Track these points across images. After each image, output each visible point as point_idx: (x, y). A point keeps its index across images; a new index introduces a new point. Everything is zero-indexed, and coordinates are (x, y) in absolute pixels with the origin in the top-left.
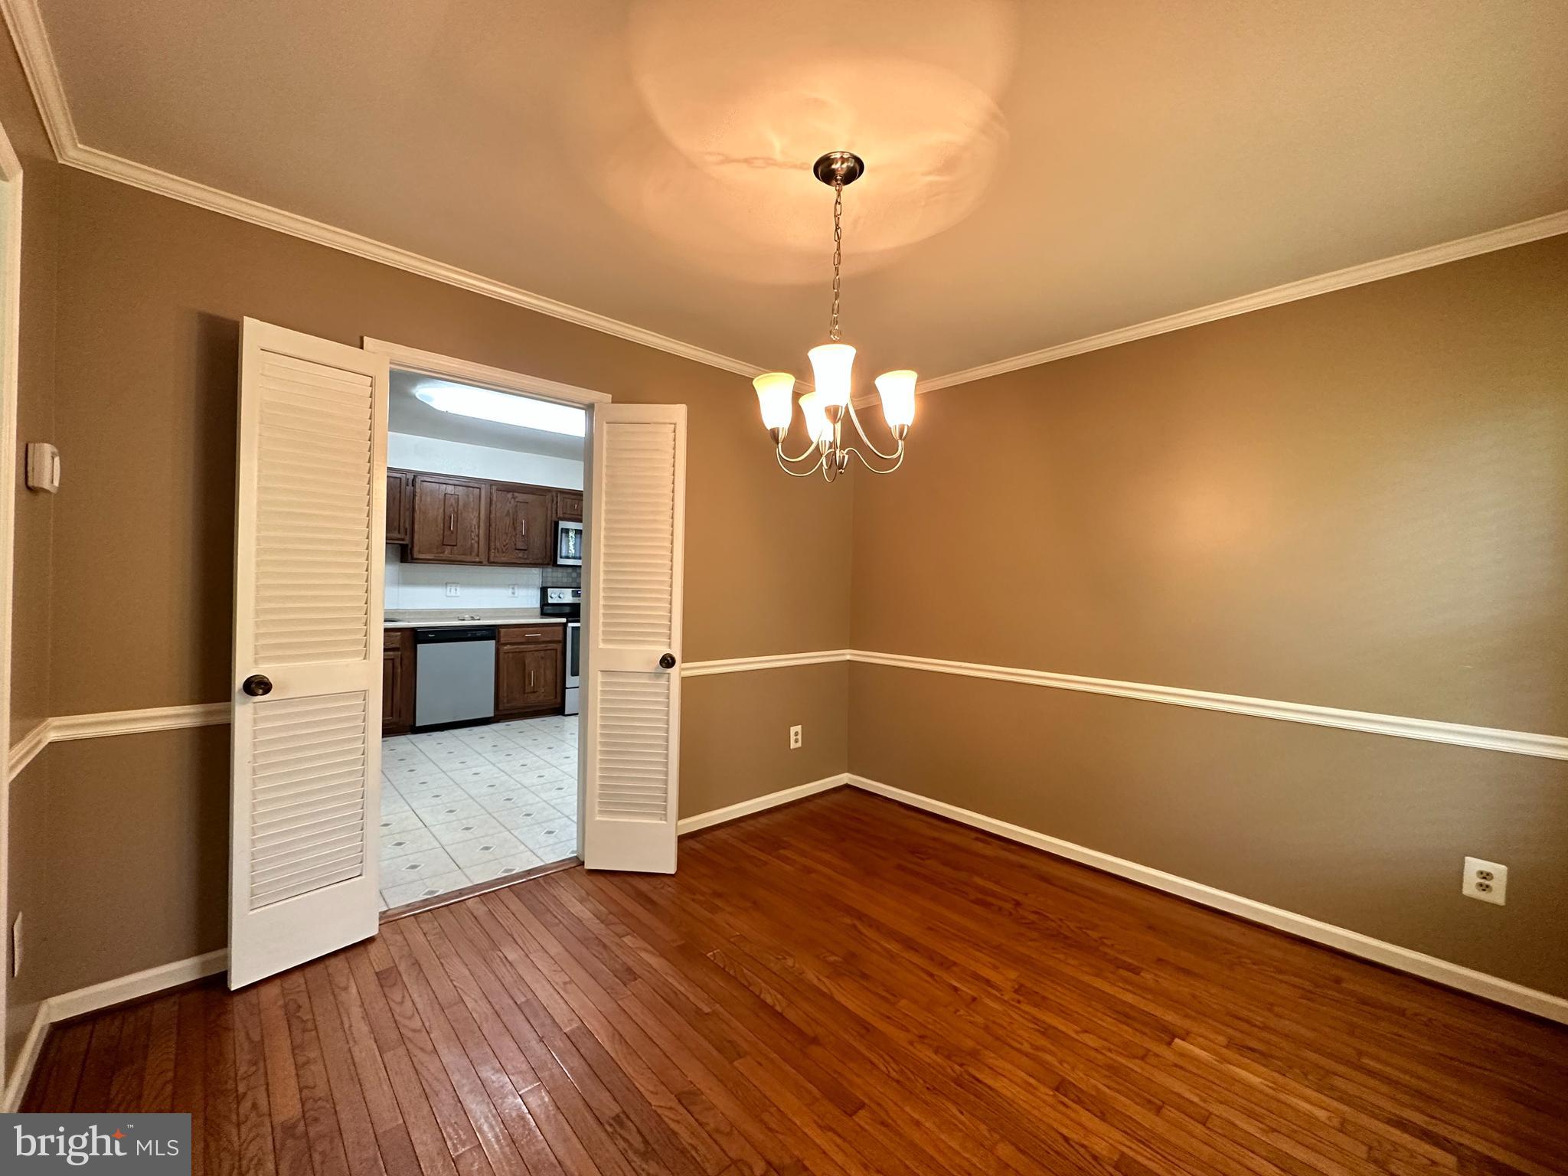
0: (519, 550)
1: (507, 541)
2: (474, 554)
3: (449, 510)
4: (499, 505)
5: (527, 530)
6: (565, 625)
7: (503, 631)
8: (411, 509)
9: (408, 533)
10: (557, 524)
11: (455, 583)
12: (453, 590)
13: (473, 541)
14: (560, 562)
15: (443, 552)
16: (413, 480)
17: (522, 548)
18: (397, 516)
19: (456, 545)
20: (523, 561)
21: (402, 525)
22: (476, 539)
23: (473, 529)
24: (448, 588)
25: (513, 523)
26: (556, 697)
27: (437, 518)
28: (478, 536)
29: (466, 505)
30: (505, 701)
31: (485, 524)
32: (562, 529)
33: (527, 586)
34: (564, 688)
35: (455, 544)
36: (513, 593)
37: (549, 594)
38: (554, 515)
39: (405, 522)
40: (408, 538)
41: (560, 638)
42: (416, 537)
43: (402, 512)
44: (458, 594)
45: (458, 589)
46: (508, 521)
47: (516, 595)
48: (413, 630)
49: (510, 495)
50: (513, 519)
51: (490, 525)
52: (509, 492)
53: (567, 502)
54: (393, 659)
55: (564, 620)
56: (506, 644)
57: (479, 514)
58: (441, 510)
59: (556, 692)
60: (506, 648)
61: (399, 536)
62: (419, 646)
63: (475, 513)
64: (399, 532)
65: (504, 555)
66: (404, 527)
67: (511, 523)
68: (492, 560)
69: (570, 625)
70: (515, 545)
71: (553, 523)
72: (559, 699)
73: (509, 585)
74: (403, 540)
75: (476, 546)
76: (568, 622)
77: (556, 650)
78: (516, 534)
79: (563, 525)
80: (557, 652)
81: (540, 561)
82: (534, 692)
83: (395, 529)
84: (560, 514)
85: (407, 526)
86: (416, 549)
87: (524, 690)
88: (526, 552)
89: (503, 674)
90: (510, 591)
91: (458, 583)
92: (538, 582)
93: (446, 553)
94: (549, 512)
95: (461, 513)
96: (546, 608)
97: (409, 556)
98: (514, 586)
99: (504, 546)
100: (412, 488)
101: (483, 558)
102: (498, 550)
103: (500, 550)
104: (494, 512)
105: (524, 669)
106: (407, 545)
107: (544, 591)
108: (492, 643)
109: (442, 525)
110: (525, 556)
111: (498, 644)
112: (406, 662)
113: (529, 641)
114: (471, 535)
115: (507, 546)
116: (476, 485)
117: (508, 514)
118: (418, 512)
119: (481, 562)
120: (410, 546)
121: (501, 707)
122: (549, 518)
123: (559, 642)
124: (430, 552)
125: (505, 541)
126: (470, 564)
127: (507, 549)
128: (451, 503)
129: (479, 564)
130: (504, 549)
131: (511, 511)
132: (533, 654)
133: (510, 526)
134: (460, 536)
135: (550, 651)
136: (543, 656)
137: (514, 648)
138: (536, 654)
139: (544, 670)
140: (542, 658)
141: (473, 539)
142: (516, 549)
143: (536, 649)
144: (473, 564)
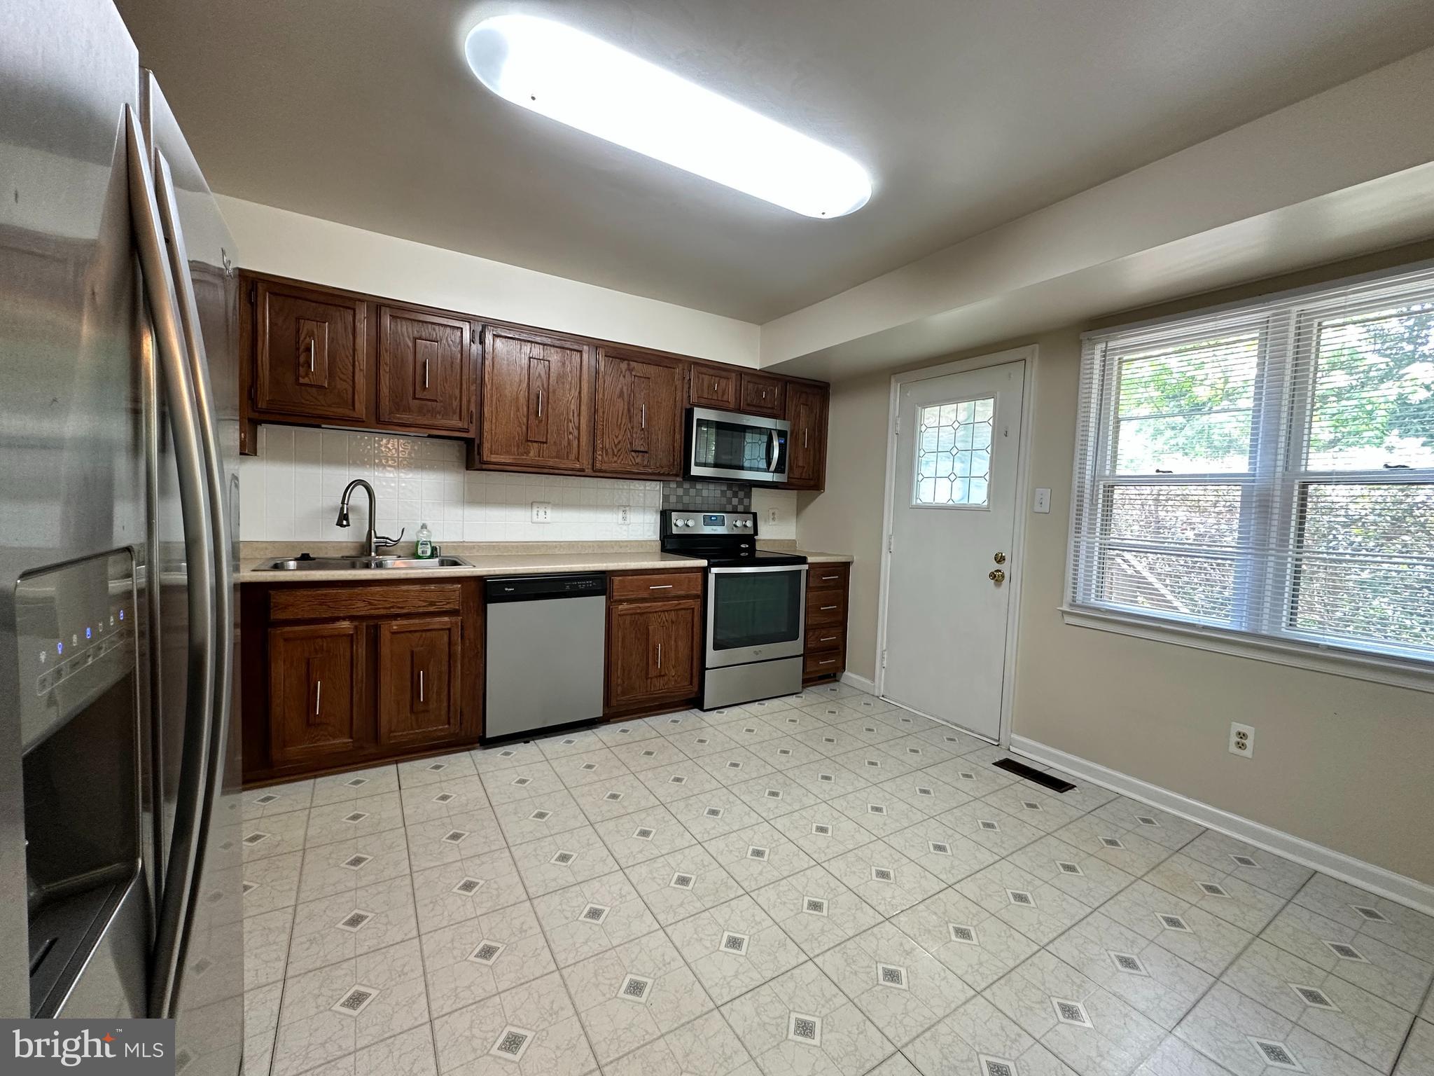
0: (635, 451)
1: (620, 437)
2: (572, 456)
3: (536, 385)
4: (608, 379)
5: (648, 421)
6: (705, 571)
7: (617, 579)
8: (479, 381)
9: (474, 421)
10: (689, 413)
11: (544, 503)
12: (541, 513)
13: (571, 437)
14: (695, 471)
15: (527, 453)
16: (481, 332)
17: (642, 449)
18: (457, 392)
19: (546, 443)
20: (642, 470)
21: (464, 407)
22: (576, 433)
23: (571, 417)
24: (535, 512)
25: (629, 410)
26: (691, 684)
27: (517, 398)
28: (579, 429)
29: (561, 377)
30: (620, 689)
31: (589, 409)
32: (698, 420)
33: (644, 508)
34: (703, 668)
35: (544, 439)
36: (624, 519)
37: (674, 521)
38: (685, 401)
39: (469, 402)
40: (473, 428)
41: (698, 591)
42: (486, 426)
43: (464, 386)
44: (548, 519)
45: (549, 512)
46: (621, 405)
47: (628, 521)
48: (480, 579)
49: (624, 365)
50: (629, 403)
51: (596, 411)
52: (623, 359)
53: (703, 379)
54: (449, 630)
55: (704, 563)
56: (621, 602)
57: (580, 393)
58: (525, 385)
59: (692, 674)
60: (620, 607)
61: (460, 425)
62: (491, 607)
63: (573, 391)
64: (460, 419)
65: (615, 459)
66: (468, 410)
67: (626, 411)
68: (598, 465)
69: (714, 570)
70: (631, 444)
71: (684, 411)
72: (696, 689)
73: (619, 507)
74: (467, 431)
75: (576, 443)
76: (711, 565)
77: (693, 609)
78: (632, 428)
79: (699, 413)
80: (693, 612)
81: (665, 470)
82: (660, 676)
83: (454, 413)
84: (694, 399)
85: (473, 408)
86: (486, 446)
87: (647, 673)
88: (646, 455)
89: (618, 647)
90: (621, 515)
91: (549, 503)
92: (659, 503)
93: (532, 454)
94: (679, 394)
95: (554, 392)
96: (672, 543)
97: (477, 457)
98: (625, 507)
99: (616, 445)
100: (480, 347)
101: (585, 463)
102: (606, 450)
103: (610, 451)
104: (601, 390)
105: (647, 640)
106: (473, 440)
107: (665, 516)
108: (601, 600)
109: (525, 409)
110: (645, 463)
111: (609, 600)
112: (470, 633)
113: (655, 597)
114: (568, 426)
115: (619, 447)
116: (576, 347)
117: (621, 395)
118: (489, 387)
119: (583, 470)
120: (477, 442)
121: (614, 702)
122: (679, 404)
123: (697, 597)
124: (508, 453)
125: (617, 437)
126: (566, 472)
127: (619, 450)
128: (540, 375)
129: (580, 473)
130: (616, 451)
131: (625, 391)
132: (659, 617)
133: (625, 414)
134: (552, 428)
135: (683, 612)
136: (674, 619)
137: (633, 609)
138: (664, 616)
139: (675, 641)
140: (672, 622)
141: (570, 433)
142: (633, 451)
143: (665, 608)
144: (570, 472)
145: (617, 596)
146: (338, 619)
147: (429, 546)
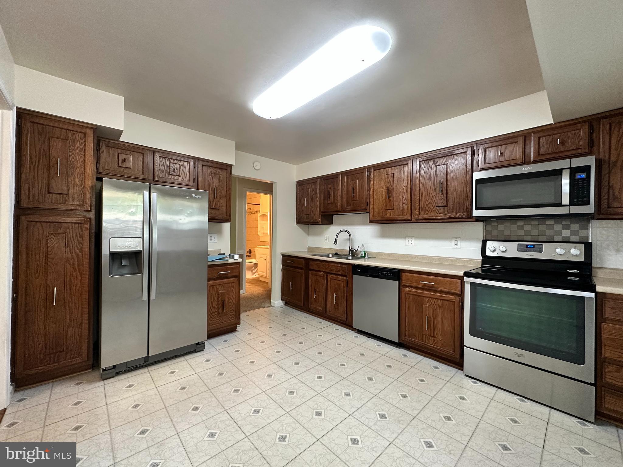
0: (439, 207)
1: (429, 201)
2: (405, 214)
3: (389, 185)
4: (422, 173)
5: (446, 189)
6: (463, 279)
7: (404, 275)
11: (411, 237)
12: (410, 241)
13: (404, 205)
14: (475, 213)
15: (386, 215)
17: (443, 205)
20: (443, 216)
23: (405, 196)
24: (407, 241)
25: (434, 185)
27: (382, 193)
29: (399, 179)
30: (407, 333)
32: (476, 180)
34: (462, 346)
35: (392, 208)
36: (456, 245)
37: (488, 247)
38: (475, 169)
42: (371, 206)
43: (365, 193)
44: (413, 244)
46: (429, 184)
47: (459, 246)
48: (353, 265)
49: (431, 163)
50: (434, 182)
52: (430, 160)
53: (490, 151)
54: (343, 282)
56: (407, 286)
58: (384, 186)
59: (454, 346)
60: (407, 289)
63: (406, 183)
64: (364, 206)
65: (427, 212)
66: (366, 201)
69: (468, 279)
70: (436, 203)
74: (366, 209)
78: (436, 194)
79: (476, 176)
81: (459, 215)
83: (362, 203)
86: (371, 214)
88: (446, 208)
90: (453, 243)
93: (388, 215)
95: (396, 186)
98: (456, 238)
99: (427, 205)
102: (422, 209)
103: (424, 209)
104: (418, 179)
107: (484, 244)
108: (395, 283)
111: (400, 284)
114: (403, 200)
115: (429, 206)
124: (379, 216)
125: (427, 201)
126: (403, 222)
127: (429, 207)
128: (390, 181)
129: (409, 221)
130: (427, 208)
131: (432, 175)
132: (431, 300)
133: (432, 188)
134: (396, 203)
135: (447, 302)
136: (440, 305)
137: (413, 292)
138: (434, 302)
139: (442, 319)
140: (440, 307)
141: (404, 203)
142: (437, 207)
143: (433, 296)
144: (405, 222)
145: (404, 282)
146: (320, 271)
147: (363, 253)
